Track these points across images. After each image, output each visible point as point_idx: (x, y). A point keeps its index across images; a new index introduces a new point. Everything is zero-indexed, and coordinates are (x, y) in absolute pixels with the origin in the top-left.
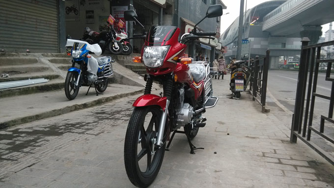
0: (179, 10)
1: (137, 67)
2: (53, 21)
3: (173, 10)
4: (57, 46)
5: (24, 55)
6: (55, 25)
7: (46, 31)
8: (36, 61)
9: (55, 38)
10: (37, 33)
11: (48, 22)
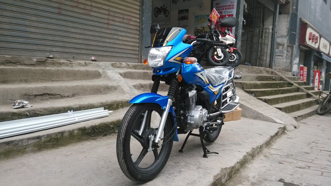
0: (299, 8)
1: (251, 84)
2: (133, 15)
3: (291, 9)
4: (137, 53)
5: (80, 65)
6: (136, 22)
7: (122, 29)
8: (97, 75)
9: (136, 40)
10: (109, 31)
11: (125, 17)
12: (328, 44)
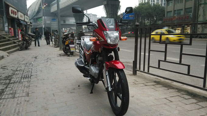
12: (23, 15)
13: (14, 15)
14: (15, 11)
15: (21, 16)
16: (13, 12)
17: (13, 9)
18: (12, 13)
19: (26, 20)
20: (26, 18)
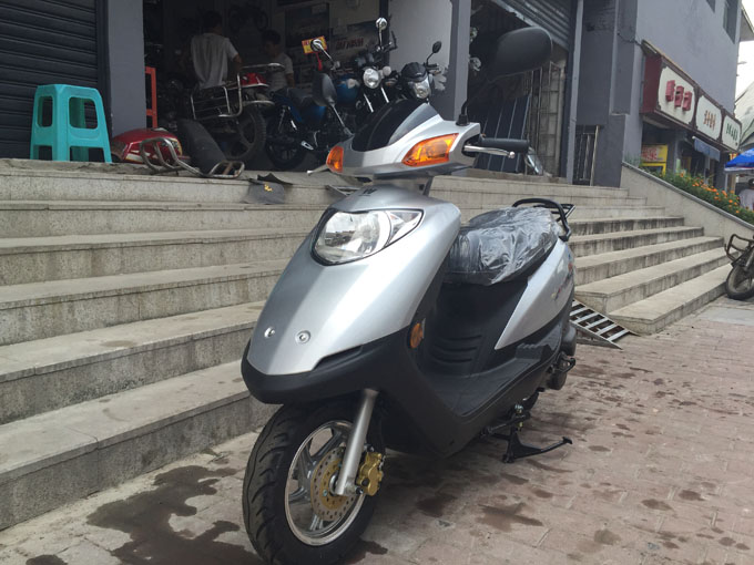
12: (717, 113)
13: (680, 109)
14: (689, 88)
15: (710, 120)
16: (676, 95)
17: (680, 82)
18: (668, 99)
19: (728, 141)
20: (729, 128)
